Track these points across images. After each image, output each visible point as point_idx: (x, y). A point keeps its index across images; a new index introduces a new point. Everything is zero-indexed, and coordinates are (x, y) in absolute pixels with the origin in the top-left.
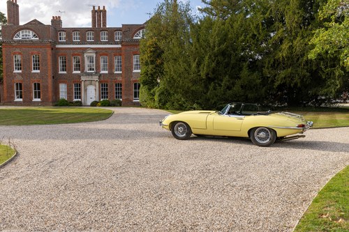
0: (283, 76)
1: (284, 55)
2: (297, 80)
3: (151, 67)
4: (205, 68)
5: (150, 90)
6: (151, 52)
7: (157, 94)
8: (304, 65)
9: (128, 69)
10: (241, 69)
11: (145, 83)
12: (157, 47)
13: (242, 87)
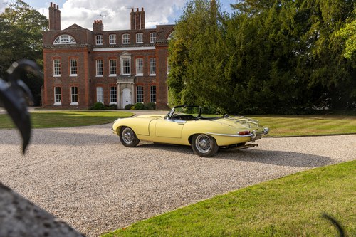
0: (317, 75)
1: (318, 51)
2: (334, 80)
3: (178, 68)
4: (229, 69)
5: (177, 92)
6: (178, 52)
7: (183, 97)
8: (342, 63)
9: (162, 72)
10: (270, 68)
11: (173, 85)
12: (184, 48)
13: (272, 88)
